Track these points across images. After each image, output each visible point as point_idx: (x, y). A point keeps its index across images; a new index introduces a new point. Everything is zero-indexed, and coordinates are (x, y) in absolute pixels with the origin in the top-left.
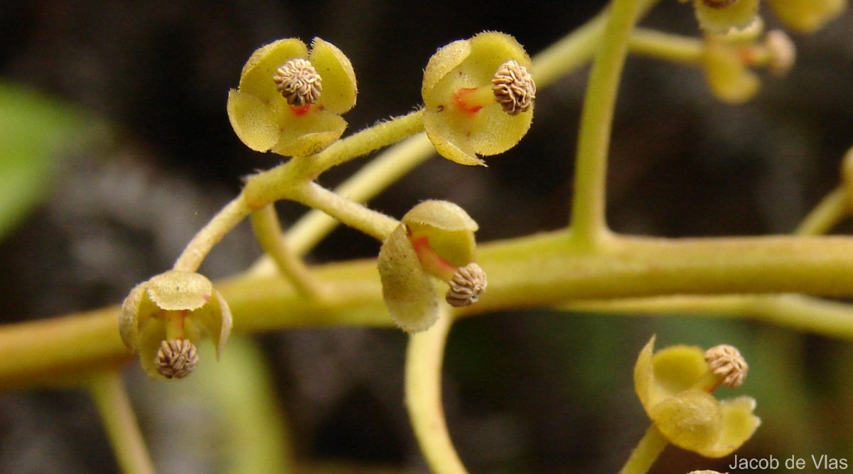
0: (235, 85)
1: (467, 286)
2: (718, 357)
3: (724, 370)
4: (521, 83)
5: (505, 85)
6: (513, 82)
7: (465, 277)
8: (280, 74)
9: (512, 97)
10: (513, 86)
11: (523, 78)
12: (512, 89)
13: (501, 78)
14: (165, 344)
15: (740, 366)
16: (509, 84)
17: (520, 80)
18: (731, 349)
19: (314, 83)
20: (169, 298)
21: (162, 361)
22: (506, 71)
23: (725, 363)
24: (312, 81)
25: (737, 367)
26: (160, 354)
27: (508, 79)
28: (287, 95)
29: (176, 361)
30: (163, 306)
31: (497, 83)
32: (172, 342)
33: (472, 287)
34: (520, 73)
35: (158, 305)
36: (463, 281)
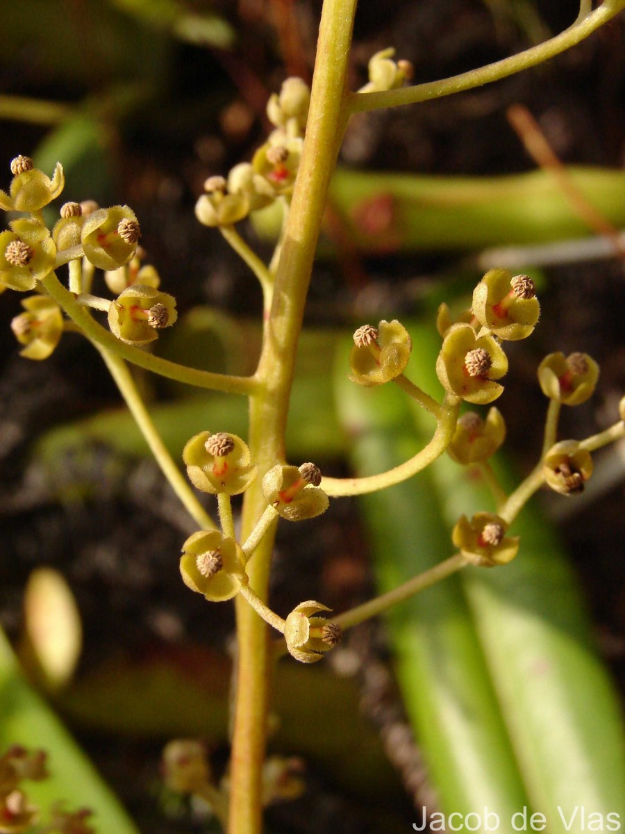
0: (203, 596)
1: (312, 475)
2: (361, 341)
3: (369, 339)
4: (219, 442)
5: (220, 451)
6: (218, 446)
7: (307, 475)
8: (206, 574)
9: (227, 447)
10: (221, 446)
11: (216, 440)
12: (223, 447)
13: (215, 452)
14: (324, 640)
15: (368, 329)
16: (219, 448)
17: (217, 443)
18: (357, 333)
19: (213, 556)
20: (302, 636)
21: (333, 642)
22: (212, 449)
23: (366, 338)
24: (211, 557)
25: (368, 331)
26: (330, 643)
27: (216, 449)
28: (217, 570)
29: (335, 635)
30: (306, 640)
31: (218, 454)
32: (324, 636)
33: (313, 472)
34: (214, 442)
35: (305, 642)
36: (309, 477)
